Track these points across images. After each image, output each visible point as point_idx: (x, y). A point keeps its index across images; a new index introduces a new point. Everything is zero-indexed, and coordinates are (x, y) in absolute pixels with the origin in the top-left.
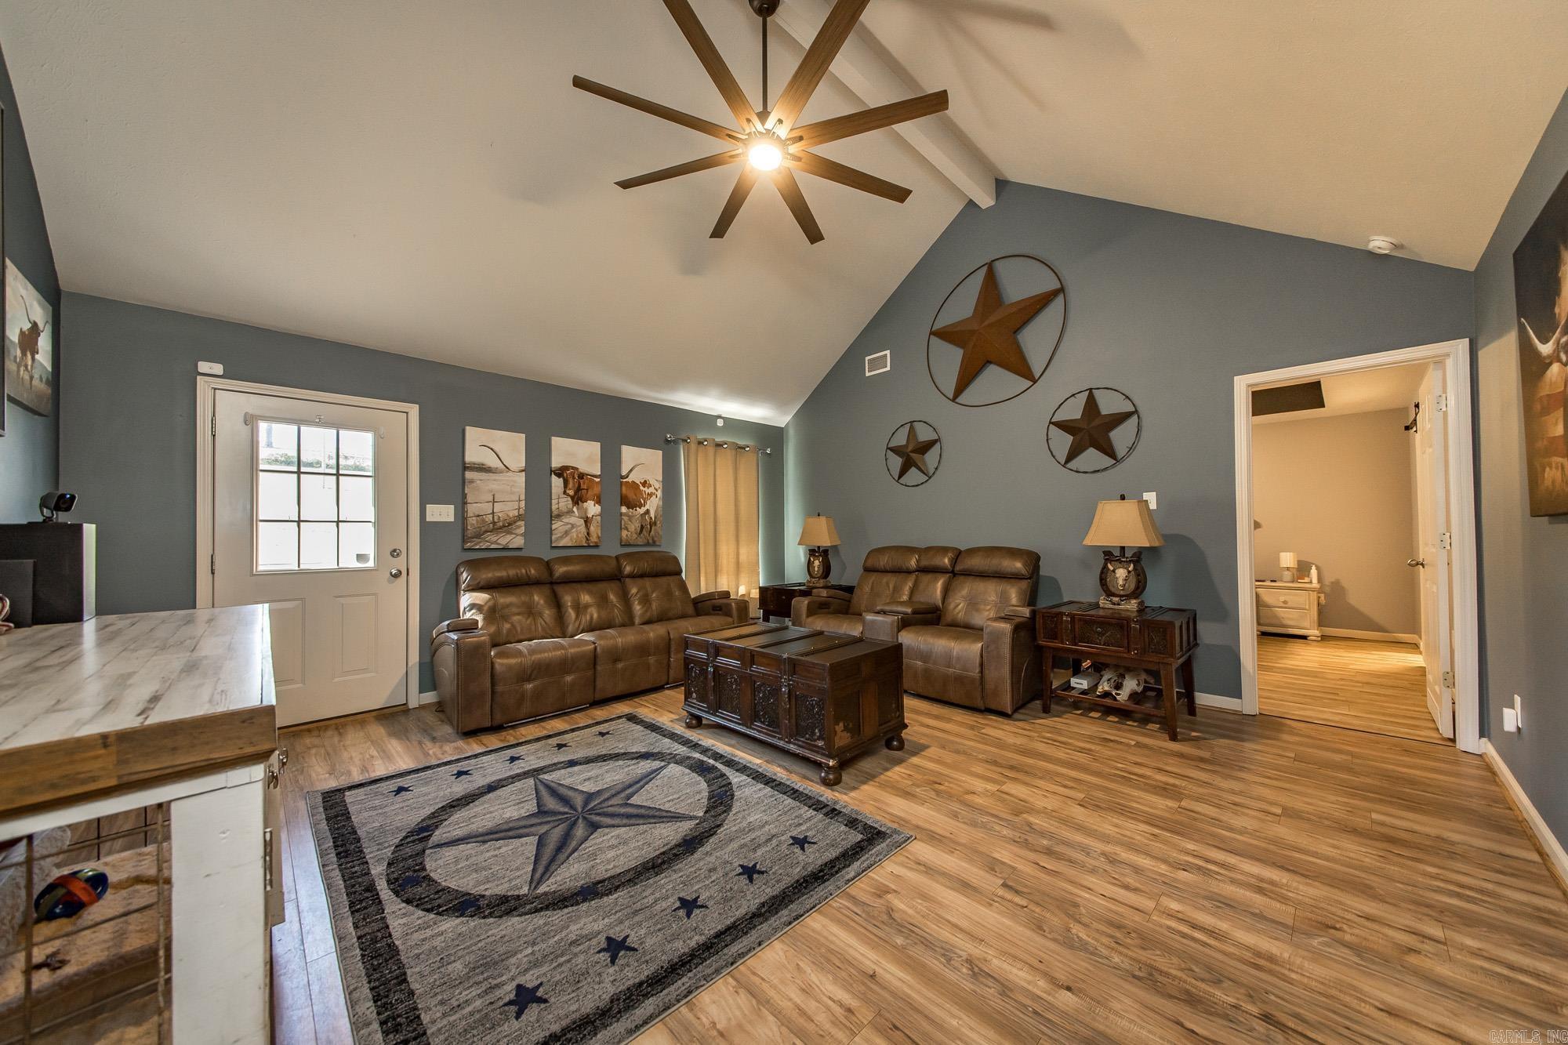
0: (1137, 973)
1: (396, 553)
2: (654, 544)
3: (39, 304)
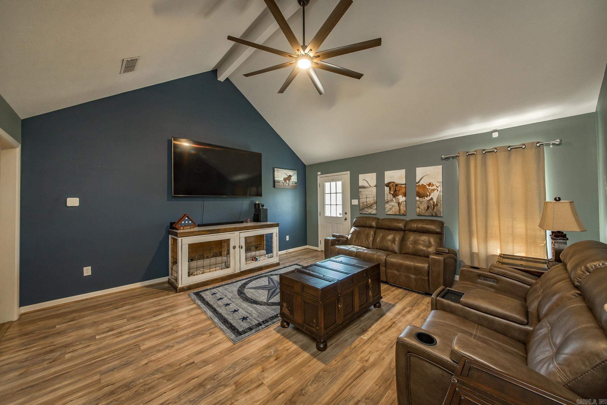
0: (133, 383)
1: (346, 213)
2: (436, 216)
3: (291, 172)
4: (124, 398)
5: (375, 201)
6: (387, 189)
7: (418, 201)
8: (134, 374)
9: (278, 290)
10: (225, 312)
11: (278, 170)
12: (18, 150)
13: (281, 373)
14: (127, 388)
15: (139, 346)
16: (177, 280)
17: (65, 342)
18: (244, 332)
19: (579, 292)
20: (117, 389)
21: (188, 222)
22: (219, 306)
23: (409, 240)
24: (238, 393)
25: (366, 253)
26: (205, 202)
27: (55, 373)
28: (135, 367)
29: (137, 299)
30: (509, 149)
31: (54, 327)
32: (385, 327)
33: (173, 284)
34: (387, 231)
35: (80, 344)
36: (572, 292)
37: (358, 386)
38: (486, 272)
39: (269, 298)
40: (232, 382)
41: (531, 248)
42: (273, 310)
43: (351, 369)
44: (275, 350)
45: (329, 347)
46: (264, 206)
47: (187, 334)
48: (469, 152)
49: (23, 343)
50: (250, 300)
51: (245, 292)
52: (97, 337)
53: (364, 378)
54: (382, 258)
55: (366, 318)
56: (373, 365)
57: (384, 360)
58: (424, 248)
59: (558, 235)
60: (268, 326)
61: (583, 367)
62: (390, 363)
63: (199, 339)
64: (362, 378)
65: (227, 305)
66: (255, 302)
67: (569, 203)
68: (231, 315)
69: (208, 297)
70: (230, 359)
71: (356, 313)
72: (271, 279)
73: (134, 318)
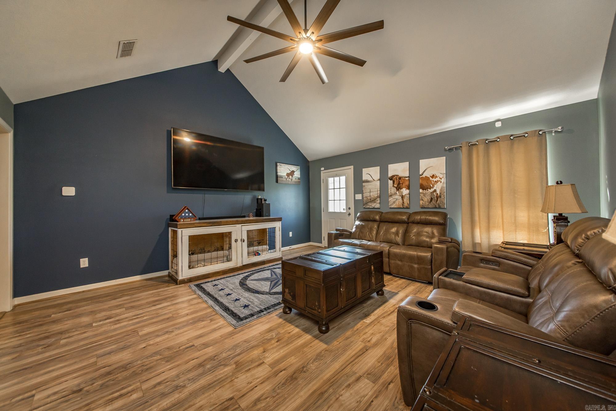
0: (130, 365)
1: (349, 208)
2: (440, 208)
3: (294, 167)
4: (120, 378)
5: (379, 195)
6: (390, 182)
7: (421, 193)
8: (132, 356)
9: (281, 281)
10: (226, 301)
11: (281, 165)
12: (10, 136)
13: (282, 353)
14: (124, 369)
15: (138, 332)
16: (177, 273)
17: (61, 329)
18: (246, 318)
19: (580, 261)
20: (114, 370)
21: (189, 215)
22: (221, 296)
23: (413, 232)
24: (238, 371)
25: (369, 245)
26: (205, 195)
27: (50, 356)
28: (133, 351)
29: (137, 291)
30: (512, 138)
31: (50, 316)
32: (388, 312)
33: (173, 277)
34: (390, 225)
35: (77, 330)
36: (573, 262)
37: (360, 363)
38: (489, 256)
39: (272, 289)
40: (232, 362)
41: (533, 236)
42: (276, 298)
43: (353, 349)
44: (277, 333)
45: (331, 330)
46: (266, 201)
47: (188, 321)
48: (471, 142)
49: (17, 331)
50: (253, 290)
51: (247, 283)
52: (94, 325)
53: (366, 356)
54: (385, 249)
55: (368, 305)
56: (376, 345)
57: (386, 340)
58: (428, 240)
59: (560, 219)
60: (270, 312)
61: (582, 320)
62: (393, 343)
63: (200, 325)
64: (365, 356)
65: (229, 294)
66: (257, 292)
67: (570, 186)
68: (232, 303)
69: (209, 288)
70: (231, 342)
71: (359, 299)
72: (273, 272)
73: (132, 307)
